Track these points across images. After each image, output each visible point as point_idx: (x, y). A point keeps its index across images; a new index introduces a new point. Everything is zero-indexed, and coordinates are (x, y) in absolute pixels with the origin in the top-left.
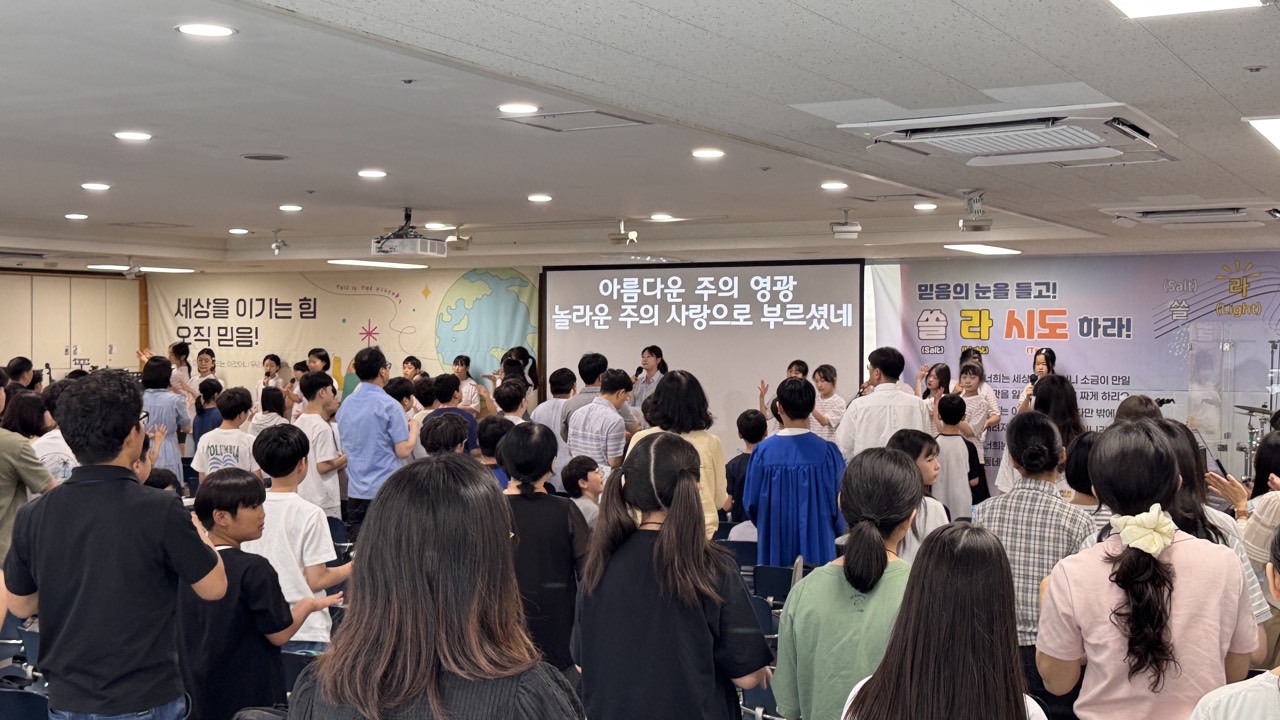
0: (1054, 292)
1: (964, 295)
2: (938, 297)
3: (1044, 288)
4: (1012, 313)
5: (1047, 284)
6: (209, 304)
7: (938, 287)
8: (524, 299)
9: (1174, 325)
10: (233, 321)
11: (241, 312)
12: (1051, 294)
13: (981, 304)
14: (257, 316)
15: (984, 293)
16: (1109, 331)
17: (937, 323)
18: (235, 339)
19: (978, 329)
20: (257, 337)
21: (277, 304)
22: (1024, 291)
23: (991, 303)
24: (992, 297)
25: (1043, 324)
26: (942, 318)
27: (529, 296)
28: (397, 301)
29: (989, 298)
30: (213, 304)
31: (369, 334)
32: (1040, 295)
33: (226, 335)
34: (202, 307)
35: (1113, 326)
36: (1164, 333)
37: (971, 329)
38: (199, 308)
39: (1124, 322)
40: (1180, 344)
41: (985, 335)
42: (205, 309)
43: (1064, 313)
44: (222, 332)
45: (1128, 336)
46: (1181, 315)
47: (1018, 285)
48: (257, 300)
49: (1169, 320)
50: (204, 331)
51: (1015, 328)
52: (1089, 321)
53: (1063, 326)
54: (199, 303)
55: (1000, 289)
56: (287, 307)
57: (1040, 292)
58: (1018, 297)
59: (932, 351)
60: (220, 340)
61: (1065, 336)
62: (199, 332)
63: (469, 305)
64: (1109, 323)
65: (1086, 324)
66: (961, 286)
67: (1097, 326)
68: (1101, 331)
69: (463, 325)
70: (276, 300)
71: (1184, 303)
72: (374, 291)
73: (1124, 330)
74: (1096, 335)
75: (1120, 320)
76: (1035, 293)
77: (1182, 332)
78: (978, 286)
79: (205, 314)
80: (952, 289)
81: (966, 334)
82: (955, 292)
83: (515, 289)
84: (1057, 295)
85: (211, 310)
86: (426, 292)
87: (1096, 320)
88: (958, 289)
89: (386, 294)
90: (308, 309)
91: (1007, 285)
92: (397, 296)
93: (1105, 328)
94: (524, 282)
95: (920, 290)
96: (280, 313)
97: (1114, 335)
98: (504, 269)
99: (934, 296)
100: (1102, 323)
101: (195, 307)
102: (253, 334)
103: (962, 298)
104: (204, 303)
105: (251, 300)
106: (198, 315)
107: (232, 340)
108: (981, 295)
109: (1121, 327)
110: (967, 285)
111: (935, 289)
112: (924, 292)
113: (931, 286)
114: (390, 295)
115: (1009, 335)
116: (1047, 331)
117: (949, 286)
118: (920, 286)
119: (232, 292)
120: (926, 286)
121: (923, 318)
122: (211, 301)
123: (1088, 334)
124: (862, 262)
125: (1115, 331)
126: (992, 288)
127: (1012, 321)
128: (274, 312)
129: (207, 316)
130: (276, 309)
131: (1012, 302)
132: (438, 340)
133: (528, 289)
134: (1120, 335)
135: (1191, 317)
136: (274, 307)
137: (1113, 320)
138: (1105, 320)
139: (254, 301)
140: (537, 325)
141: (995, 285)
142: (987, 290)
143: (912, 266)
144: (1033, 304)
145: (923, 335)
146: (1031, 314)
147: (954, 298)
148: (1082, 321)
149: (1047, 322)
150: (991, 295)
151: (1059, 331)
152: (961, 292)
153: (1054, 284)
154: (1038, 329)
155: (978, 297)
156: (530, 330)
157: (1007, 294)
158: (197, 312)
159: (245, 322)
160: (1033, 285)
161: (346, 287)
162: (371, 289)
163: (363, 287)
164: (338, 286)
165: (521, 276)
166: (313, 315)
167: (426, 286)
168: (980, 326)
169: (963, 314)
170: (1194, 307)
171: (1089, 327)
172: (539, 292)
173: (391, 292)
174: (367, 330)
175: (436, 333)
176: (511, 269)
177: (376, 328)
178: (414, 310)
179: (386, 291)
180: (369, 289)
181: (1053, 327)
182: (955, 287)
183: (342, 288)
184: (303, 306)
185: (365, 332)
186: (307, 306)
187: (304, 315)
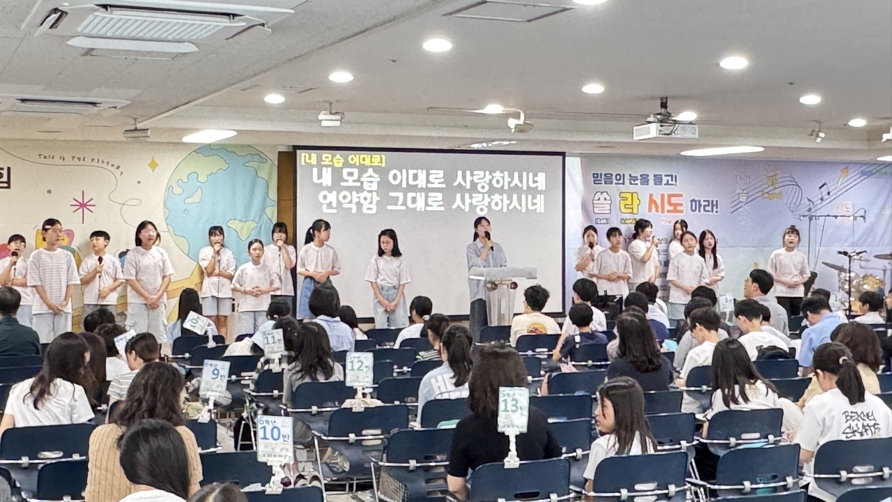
0: (676, 181)
1: (621, 181)
2: (605, 183)
3: (669, 178)
4: (651, 196)
5: (672, 176)
7: (605, 175)
8: (263, 174)
9: (740, 205)
12: (674, 182)
13: (632, 188)
15: (634, 180)
16: (707, 208)
17: (605, 202)
19: (631, 206)
22: (658, 180)
23: (638, 188)
24: (639, 184)
25: (670, 204)
26: (608, 198)
27: (269, 173)
28: (117, 172)
29: (637, 184)
31: (83, 205)
32: (667, 184)
35: (708, 205)
36: (735, 209)
37: (626, 206)
39: (715, 203)
40: (744, 217)
41: (635, 211)
43: (681, 196)
45: (717, 211)
46: (743, 199)
47: (655, 176)
49: (738, 202)
51: (653, 206)
52: (696, 201)
53: (681, 205)
55: (644, 178)
57: (668, 181)
58: (655, 184)
59: (602, 222)
61: (682, 211)
63: (203, 178)
64: (706, 203)
65: (694, 203)
66: (620, 175)
67: (700, 205)
68: (702, 208)
69: (197, 197)
71: (745, 191)
72: (88, 161)
73: (715, 208)
74: (699, 211)
75: (712, 201)
76: (665, 180)
77: (744, 209)
78: (630, 175)
80: (614, 177)
81: (623, 210)
82: (616, 179)
83: (254, 164)
84: (677, 183)
86: (153, 165)
87: (699, 201)
88: (618, 177)
89: (105, 165)
91: (648, 176)
92: (118, 167)
93: (705, 206)
94: (263, 159)
95: (594, 177)
97: (709, 211)
98: (242, 146)
99: (603, 182)
100: (703, 203)
103: (621, 184)
108: (632, 181)
109: (713, 206)
110: (624, 175)
111: (603, 177)
112: (597, 178)
113: (601, 174)
114: (109, 167)
115: (650, 210)
116: (672, 208)
117: (612, 175)
118: (594, 174)
120: (597, 174)
121: (596, 198)
123: (695, 211)
124: (563, 154)
125: (710, 208)
126: (639, 178)
127: (652, 201)
131: (651, 187)
132: (167, 212)
133: (267, 166)
134: (712, 211)
135: (749, 199)
137: (708, 201)
138: (704, 201)
140: (276, 199)
141: (641, 176)
142: (635, 179)
143: (588, 159)
144: (665, 190)
145: (596, 210)
146: (662, 196)
147: (616, 184)
148: (692, 201)
149: (672, 201)
150: (638, 182)
151: (679, 208)
152: (620, 179)
153: (676, 176)
154: (667, 207)
155: (631, 183)
156: (269, 202)
157: (648, 182)
160: (663, 176)
161: (51, 157)
162: (84, 160)
163: (74, 157)
164: (40, 155)
165: (259, 153)
166: (6, 185)
167: (153, 159)
168: (632, 204)
169: (622, 195)
170: (750, 194)
171: (696, 205)
172: (278, 167)
173: (110, 165)
174: (81, 201)
175: (165, 204)
176: (248, 146)
177: (92, 199)
178: (139, 182)
179: (103, 162)
180: (81, 160)
181: (676, 205)
182: (616, 175)
183: (45, 157)
185: (78, 204)
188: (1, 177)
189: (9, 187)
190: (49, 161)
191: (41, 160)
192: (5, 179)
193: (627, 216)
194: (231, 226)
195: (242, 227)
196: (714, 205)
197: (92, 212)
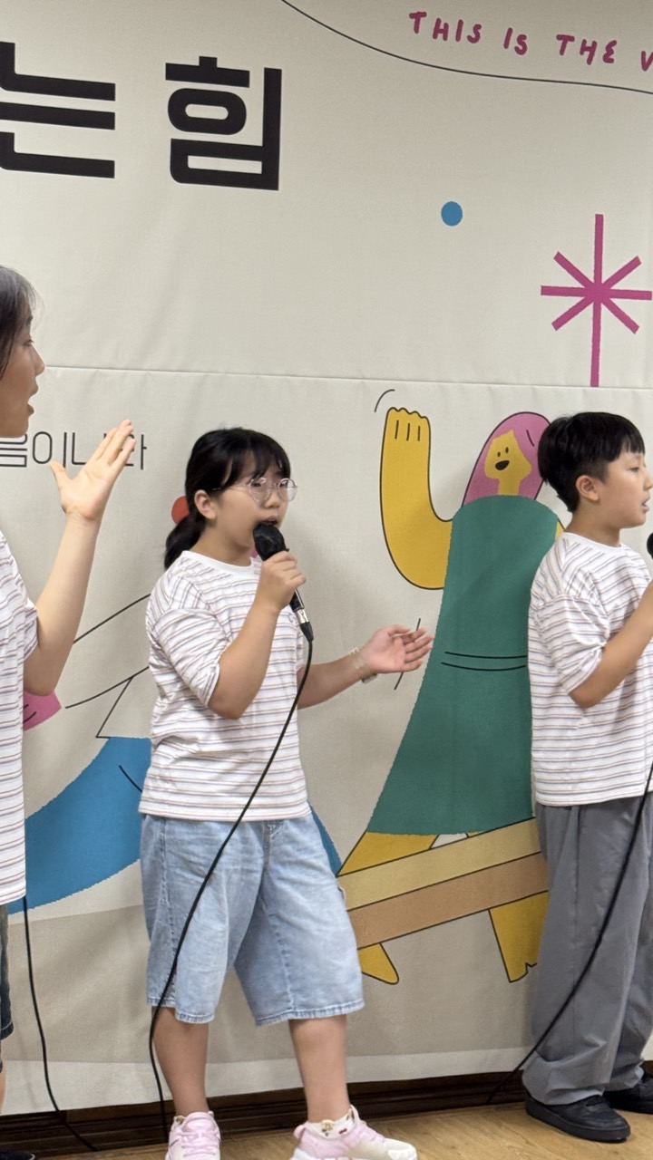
56: (86, 101)
72: (626, 65)
90: (224, 130)
96: (32, 139)
161: (467, 31)
162: (608, 58)
163: (566, 39)
164: (417, 17)
166: (254, 167)
174: (589, 270)
177: (635, 263)
180: (600, 51)
183: (440, 30)
184: (193, 111)
185: (574, 283)
186: (220, 113)
187: (195, 162)
188: (236, 120)
189: (268, 180)
190: (453, 52)
191: (424, 44)
192: (251, 134)
197: (633, 327)
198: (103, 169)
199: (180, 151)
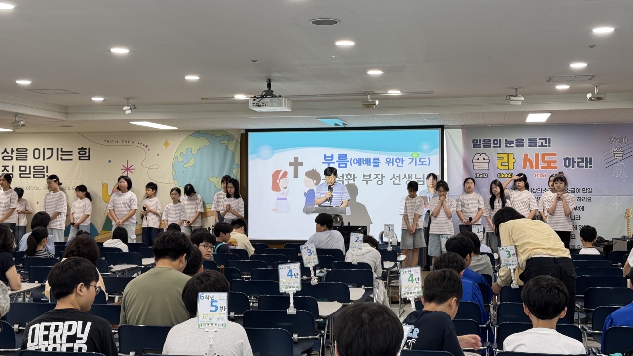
0: (550, 143)
1: (498, 145)
2: (484, 147)
3: (544, 142)
4: (526, 155)
5: (546, 140)
6: (13, 151)
7: (484, 141)
8: (232, 147)
9: (615, 161)
10: (31, 162)
11: (37, 156)
12: (548, 145)
13: (509, 150)
14: (48, 159)
15: (510, 144)
16: (580, 164)
17: (484, 161)
18: (32, 173)
19: (507, 164)
20: (47, 172)
21: (62, 151)
22: (532, 143)
23: (514, 150)
24: (515, 147)
25: (544, 161)
26: (486, 158)
27: (234, 147)
28: (146, 149)
29: (513, 147)
30: (16, 152)
31: (127, 169)
32: (542, 145)
33: (25, 170)
34: (8, 153)
35: (582, 162)
36: (610, 165)
37: (503, 164)
38: (6, 154)
39: (588, 160)
40: (619, 171)
41: (511, 167)
42: (10, 155)
43: (555, 155)
44: (23, 169)
45: (591, 167)
46: (619, 155)
47: (529, 140)
48: (48, 149)
49: (613, 158)
50: (9, 169)
51: (528, 163)
52: (569, 159)
53: (555, 162)
54: (6, 151)
55: (519, 142)
56: (70, 153)
57: (542, 143)
58: (529, 146)
59: (482, 176)
60: (20, 174)
61: (556, 167)
62: (5, 169)
63: (195, 152)
64: (580, 160)
65: (567, 161)
66: (497, 140)
67: (573, 162)
68: (575, 164)
69: (191, 163)
70: (62, 149)
71: (620, 149)
72: (131, 143)
73: (588, 164)
74: (573, 167)
75: (586, 158)
76: (539, 143)
77: (620, 164)
78: (506, 140)
79: (10, 158)
80: (492, 142)
81: (500, 166)
82: (494, 144)
83: (226, 142)
84: (551, 145)
85: (14, 155)
86: (166, 144)
87: (573, 159)
88: (496, 142)
89: (139, 145)
90: (84, 154)
91: (523, 140)
92: (147, 146)
93: (578, 163)
94: (231, 139)
95: (473, 142)
96: (64, 157)
97: (583, 166)
98: (219, 131)
99: (482, 146)
100: (576, 160)
101: (3, 153)
102: (45, 170)
103: (498, 147)
104: (9, 151)
105: (44, 149)
106: (5, 158)
107: (30, 173)
108: (508, 145)
110: (500, 140)
111: (482, 142)
112: (476, 144)
113: (480, 140)
114: (142, 146)
115: (524, 167)
116: (546, 165)
117: (490, 141)
118: (473, 141)
119: (30, 145)
120: (477, 141)
121: (476, 158)
122: (15, 150)
123: (569, 166)
124: (442, 127)
125: (584, 164)
126: (515, 142)
127: (526, 159)
128: (60, 156)
129: (12, 159)
130: (61, 155)
131: (526, 149)
132: (174, 172)
133: (234, 142)
134: (586, 166)
135: (624, 157)
136: (60, 153)
137: (582, 159)
138: (578, 158)
139: (46, 150)
140: (239, 163)
141: (517, 140)
142: (511, 142)
143: (467, 129)
144: (537, 150)
145: (476, 168)
146: (537, 155)
147: (493, 147)
148: (565, 159)
149: (546, 159)
150: (514, 145)
151: (552, 165)
152: (497, 144)
153: (550, 140)
155: (507, 146)
156: (235, 166)
157: (523, 145)
158: (4, 157)
159: (40, 162)
160: (537, 140)
161: (111, 141)
163: (123, 141)
164: (105, 141)
165: (229, 135)
166: (87, 158)
167: (166, 142)
168: (508, 162)
169: (499, 156)
170: (625, 152)
171: (569, 162)
172: (241, 144)
173: (142, 145)
174: (126, 167)
175: (173, 168)
176: (223, 130)
177: (132, 165)
178: (158, 155)
179: (138, 144)
180: (127, 142)
181: (549, 162)
182: (494, 141)
183: (108, 142)
184: (81, 153)
185: (124, 168)
186: (84, 153)
187: (81, 158)
188: (85, 154)
189: (89, 159)
190: (109, 144)
191: (106, 143)
192: (87, 155)
193: (504, 172)
194: (212, 181)
195: (218, 181)
196: (587, 162)
197: (132, 173)
198: (71, 160)
199: (79, 157)
